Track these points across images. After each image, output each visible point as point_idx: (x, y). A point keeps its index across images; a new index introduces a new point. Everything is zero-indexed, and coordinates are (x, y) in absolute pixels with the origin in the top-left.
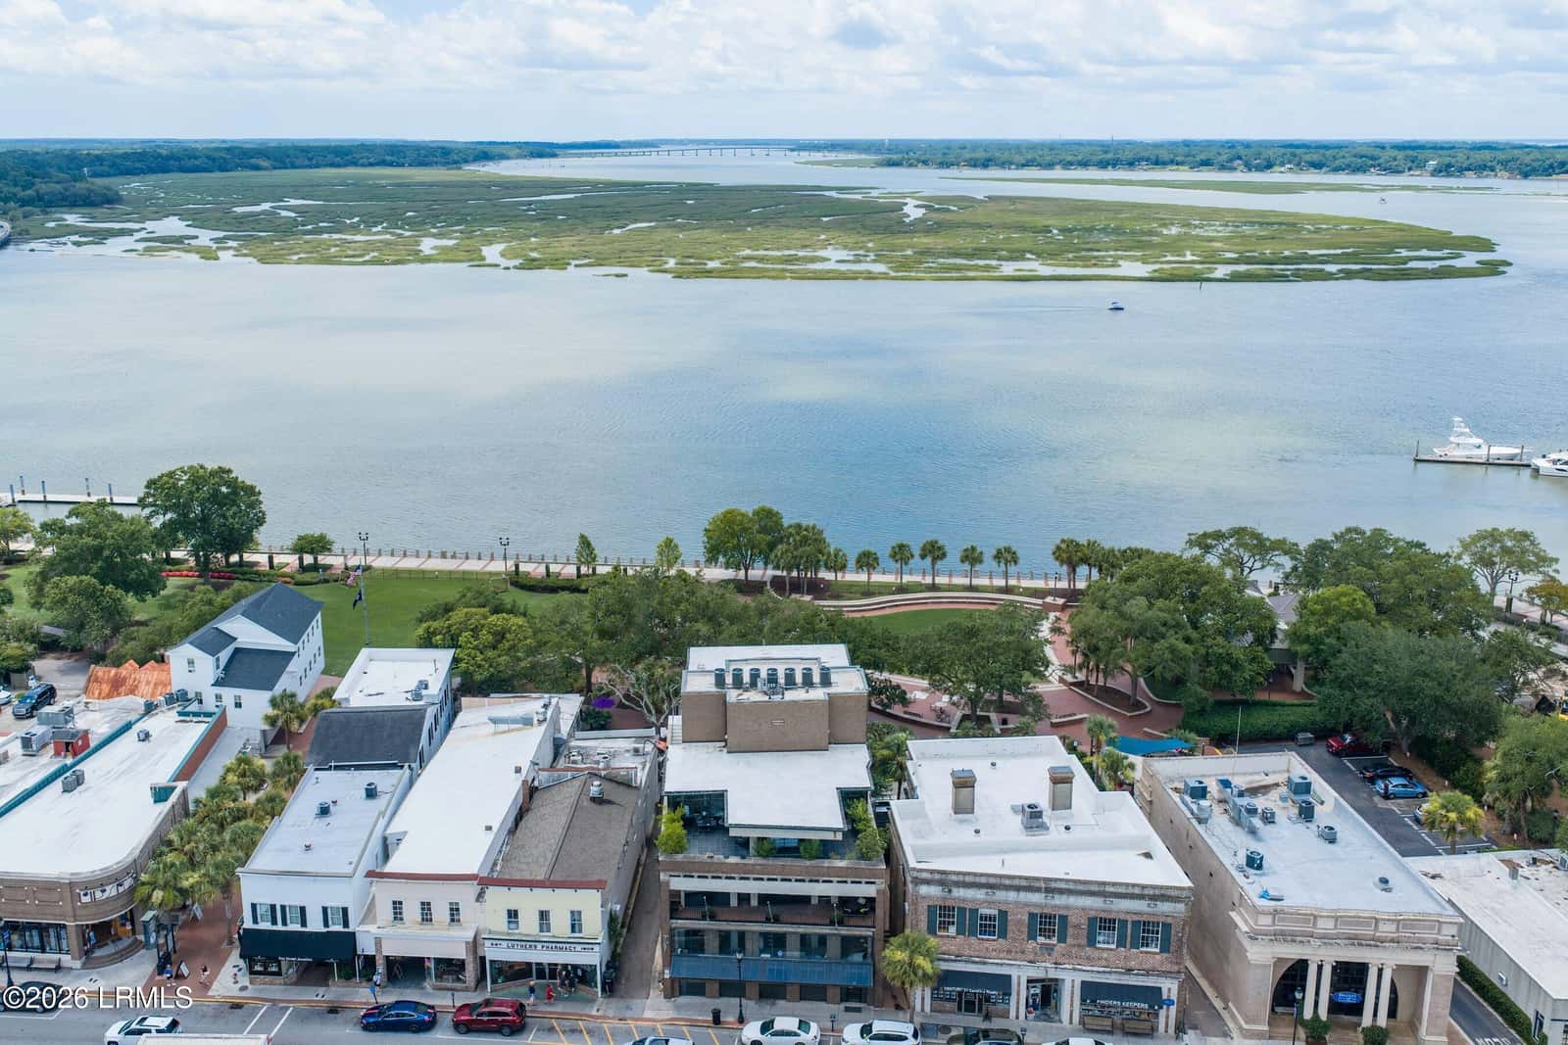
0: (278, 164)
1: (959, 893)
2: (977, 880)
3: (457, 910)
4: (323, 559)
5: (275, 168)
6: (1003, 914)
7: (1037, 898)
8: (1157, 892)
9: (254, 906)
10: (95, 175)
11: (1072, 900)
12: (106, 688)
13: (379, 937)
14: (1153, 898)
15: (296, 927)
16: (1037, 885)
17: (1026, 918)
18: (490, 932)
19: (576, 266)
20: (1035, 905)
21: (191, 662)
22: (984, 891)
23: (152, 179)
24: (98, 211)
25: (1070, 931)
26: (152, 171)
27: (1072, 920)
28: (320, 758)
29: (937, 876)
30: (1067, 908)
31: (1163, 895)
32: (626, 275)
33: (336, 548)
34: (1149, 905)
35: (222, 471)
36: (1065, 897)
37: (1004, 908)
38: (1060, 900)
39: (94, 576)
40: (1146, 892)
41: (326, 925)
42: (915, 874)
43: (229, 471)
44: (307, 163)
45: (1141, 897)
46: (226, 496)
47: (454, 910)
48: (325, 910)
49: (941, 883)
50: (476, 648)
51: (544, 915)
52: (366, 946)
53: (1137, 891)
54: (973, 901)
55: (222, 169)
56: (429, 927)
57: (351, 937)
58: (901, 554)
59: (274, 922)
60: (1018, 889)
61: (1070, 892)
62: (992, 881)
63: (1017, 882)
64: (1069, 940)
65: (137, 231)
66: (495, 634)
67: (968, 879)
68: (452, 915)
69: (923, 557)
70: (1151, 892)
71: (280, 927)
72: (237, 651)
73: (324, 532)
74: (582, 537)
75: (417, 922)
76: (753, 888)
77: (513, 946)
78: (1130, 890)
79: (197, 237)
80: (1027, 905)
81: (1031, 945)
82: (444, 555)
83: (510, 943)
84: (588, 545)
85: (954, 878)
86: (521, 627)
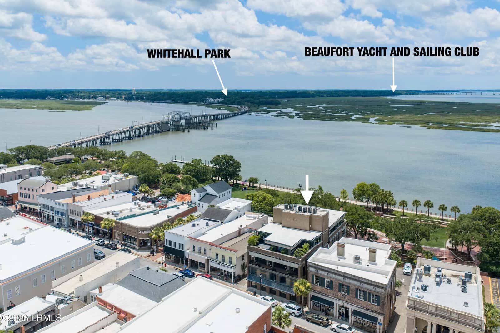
0: (329, 96)
1: (320, 272)
2: (325, 269)
4: (255, 185)
5: (327, 97)
6: (332, 282)
7: (341, 278)
8: (376, 284)
9: (167, 240)
10: (279, 98)
11: (351, 281)
12: (180, 199)
13: (189, 253)
14: (374, 286)
15: (173, 247)
16: (341, 274)
17: (338, 284)
18: (212, 258)
19: (396, 124)
20: (341, 281)
21: (195, 194)
22: (326, 273)
23: (292, 99)
24: (272, 106)
25: (351, 292)
26: (293, 97)
27: (351, 288)
28: (204, 217)
29: (314, 265)
30: (350, 283)
32: (411, 127)
33: (259, 182)
34: (373, 288)
35: (231, 157)
36: (349, 280)
37: (332, 280)
38: (347, 280)
39: (192, 176)
40: (373, 283)
41: (179, 248)
42: (309, 264)
43: (233, 157)
44: (337, 95)
45: (371, 284)
46: (231, 164)
48: (179, 244)
49: (315, 268)
50: (257, 201)
51: (224, 257)
52: (186, 256)
53: (370, 282)
54: (324, 275)
55: (313, 97)
56: (200, 254)
57: (183, 252)
58: (416, 203)
59: (170, 245)
60: (335, 274)
61: (350, 278)
62: (329, 270)
63: (335, 272)
64: (350, 295)
65: (279, 111)
66: (263, 198)
67: (322, 268)
68: (205, 252)
69: (425, 206)
70: (374, 284)
71: (171, 247)
72: (207, 194)
73: (257, 177)
74: (320, 186)
75: (198, 252)
76: (274, 260)
77: (215, 263)
78: (368, 282)
79: (292, 113)
80: (338, 280)
81: (339, 294)
82: (287, 188)
84: (321, 189)
85: (318, 267)
86: (271, 198)
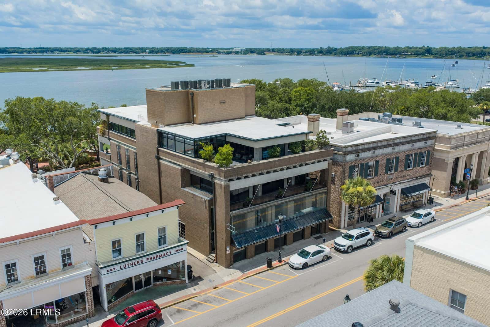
1: (362, 155)
2: (369, 146)
3: (69, 255)
6: (377, 162)
7: (389, 150)
14: (427, 139)
16: (390, 143)
17: (385, 162)
20: (390, 154)
22: (371, 152)
27: (400, 158)
29: (354, 148)
30: (399, 152)
31: (429, 137)
34: (424, 143)
36: (399, 147)
38: (397, 149)
40: (424, 137)
42: (345, 150)
47: (66, 257)
49: (356, 151)
51: (139, 238)
54: (367, 159)
56: (46, 277)
60: (384, 147)
61: (401, 144)
62: (374, 145)
63: (383, 144)
64: (399, 169)
68: (64, 261)
70: (426, 136)
75: (32, 278)
77: (125, 267)
78: (419, 137)
80: (386, 155)
81: (386, 176)
83: (122, 265)
85: (360, 147)
